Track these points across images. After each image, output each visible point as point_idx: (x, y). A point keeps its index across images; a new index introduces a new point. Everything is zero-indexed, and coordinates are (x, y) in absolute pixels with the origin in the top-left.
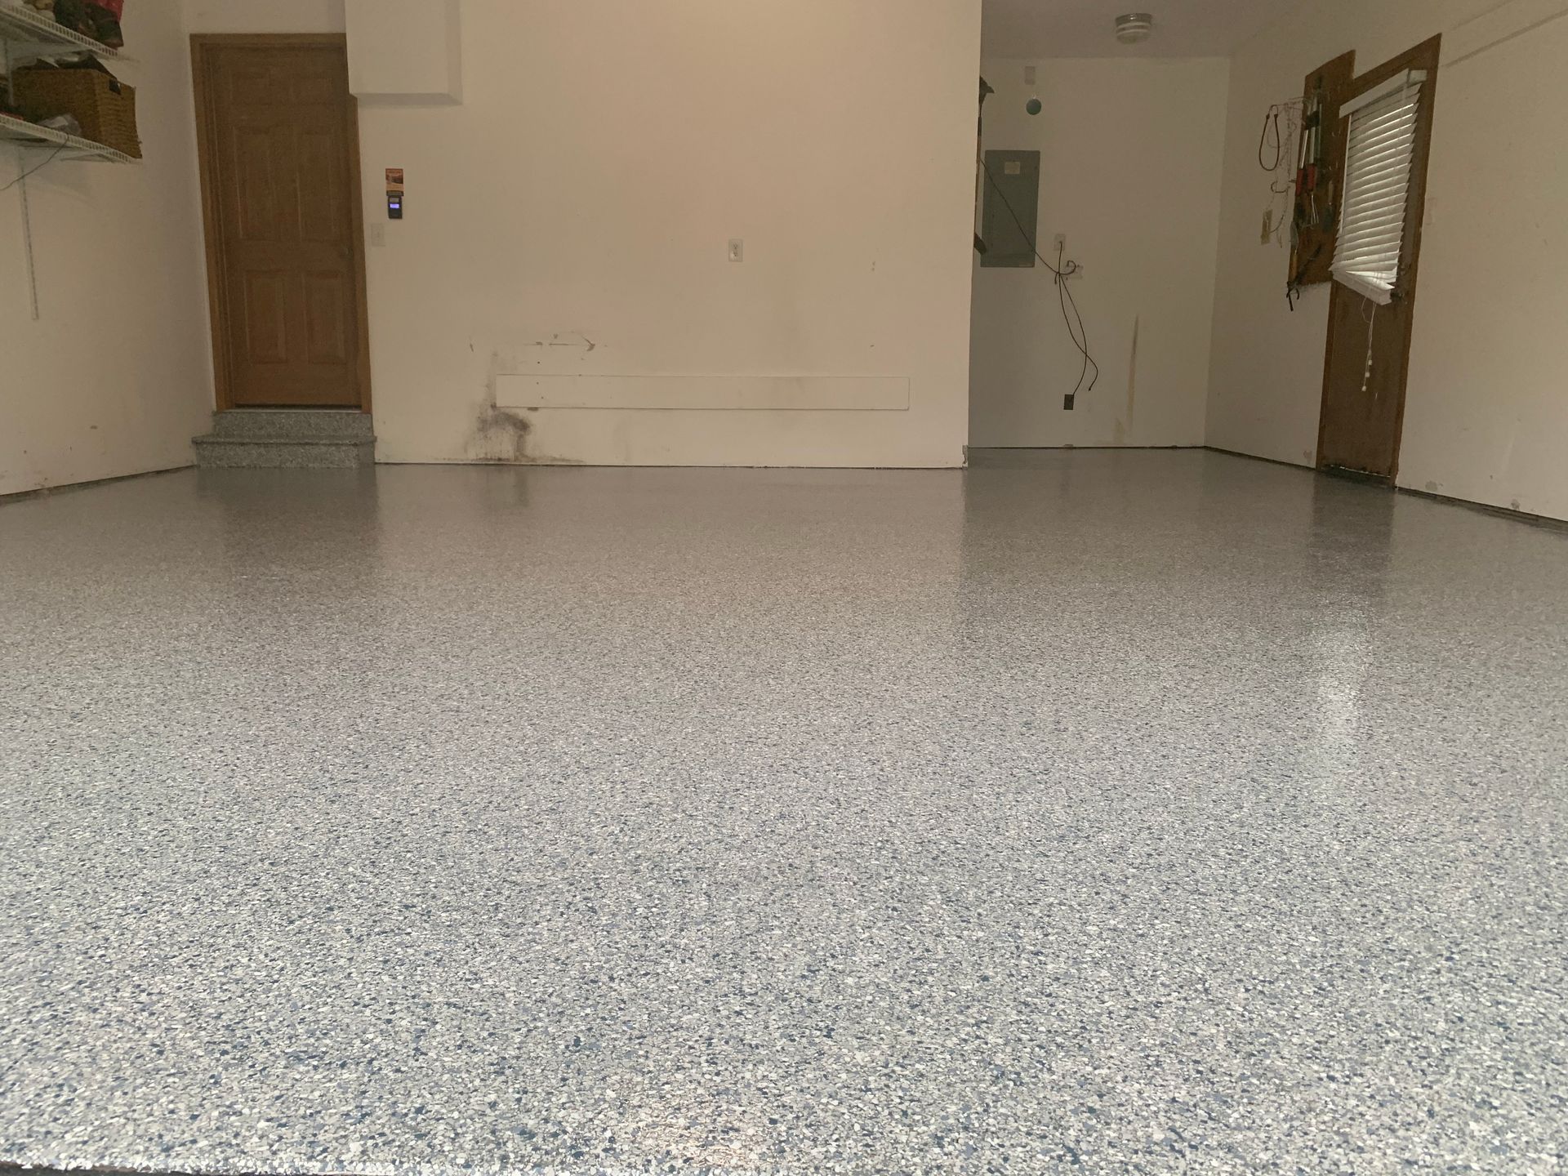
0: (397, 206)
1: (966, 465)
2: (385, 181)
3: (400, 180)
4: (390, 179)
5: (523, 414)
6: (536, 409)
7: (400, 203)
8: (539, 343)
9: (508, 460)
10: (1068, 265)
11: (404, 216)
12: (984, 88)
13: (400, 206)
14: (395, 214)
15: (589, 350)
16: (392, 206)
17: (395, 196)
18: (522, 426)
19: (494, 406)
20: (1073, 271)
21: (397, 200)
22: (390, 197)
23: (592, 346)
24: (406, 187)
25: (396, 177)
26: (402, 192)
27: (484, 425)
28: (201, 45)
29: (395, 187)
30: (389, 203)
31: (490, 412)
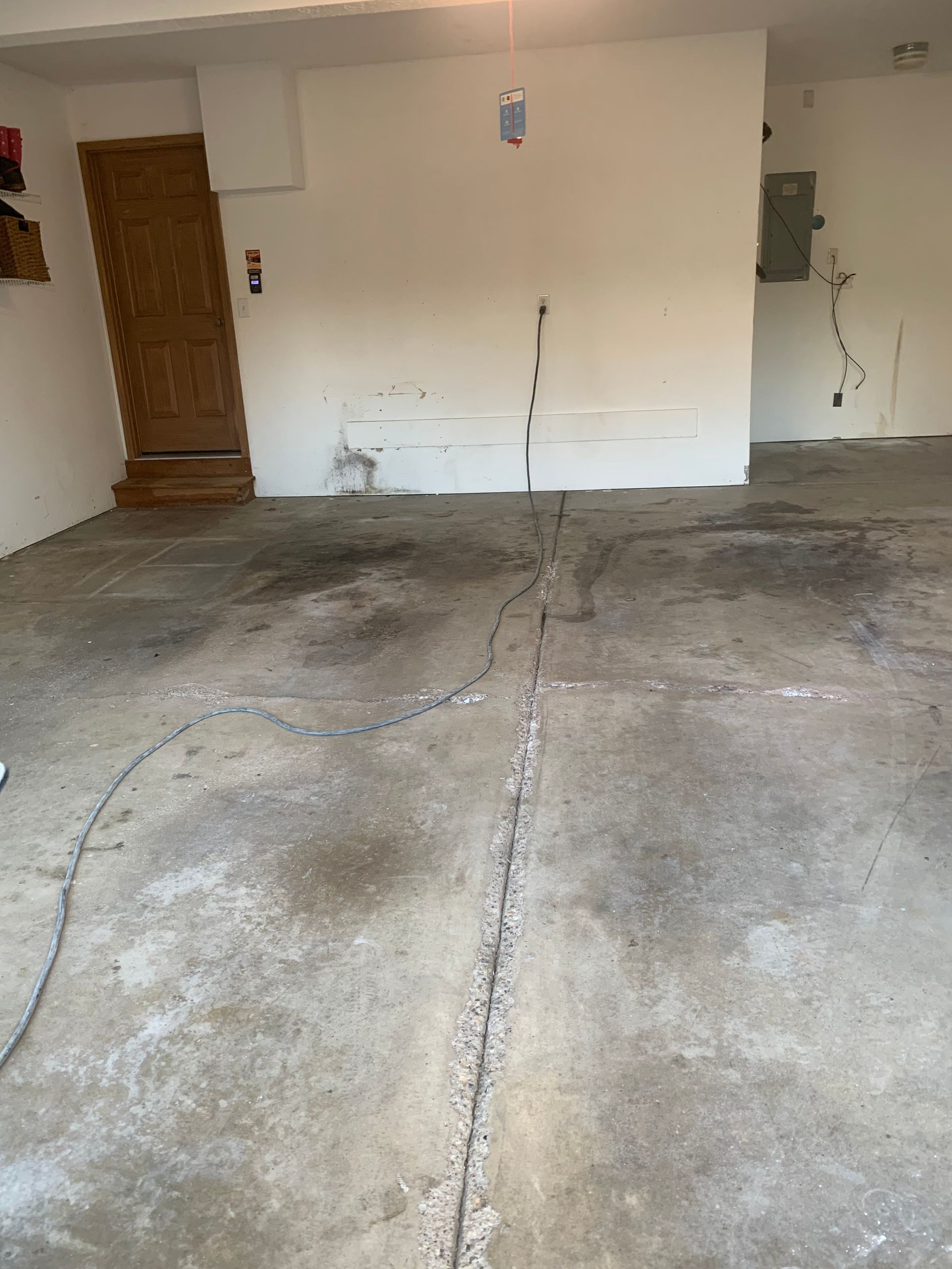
0: (257, 282)
1: (747, 482)
2: (246, 261)
3: (258, 260)
4: (249, 259)
5: (370, 454)
6: (381, 450)
7: (259, 279)
8: (381, 394)
9: (360, 492)
10: (839, 277)
11: (263, 290)
12: (767, 132)
13: (260, 282)
14: (256, 289)
15: (422, 397)
16: (253, 283)
17: (255, 273)
18: (370, 464)
19: (346, 448)
20: (844, 282)
21: (257, 277)
22: (251, 275)
23: (424, 394)
24: (263, 265)
25: (254, 257)
26: (260, 270)
27: (340, 464)
28: (87, 152)
29: (255, 265)
30: (250, 280)
31: (344, 453)
